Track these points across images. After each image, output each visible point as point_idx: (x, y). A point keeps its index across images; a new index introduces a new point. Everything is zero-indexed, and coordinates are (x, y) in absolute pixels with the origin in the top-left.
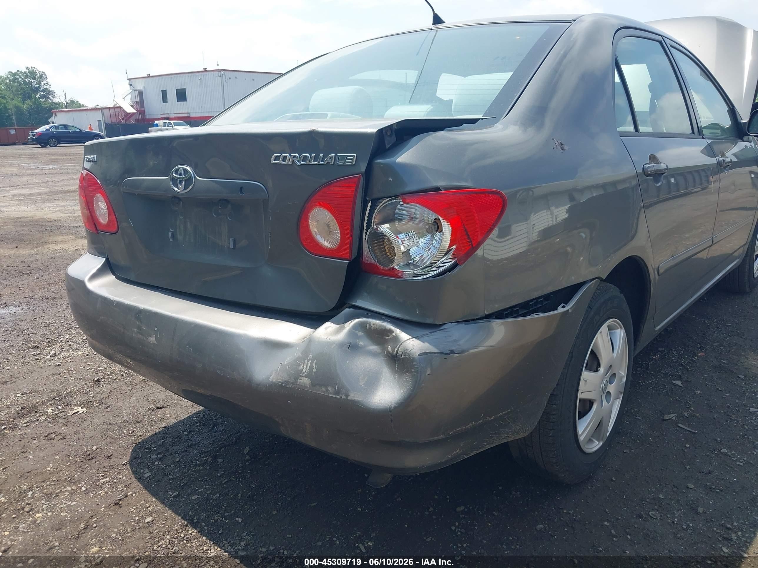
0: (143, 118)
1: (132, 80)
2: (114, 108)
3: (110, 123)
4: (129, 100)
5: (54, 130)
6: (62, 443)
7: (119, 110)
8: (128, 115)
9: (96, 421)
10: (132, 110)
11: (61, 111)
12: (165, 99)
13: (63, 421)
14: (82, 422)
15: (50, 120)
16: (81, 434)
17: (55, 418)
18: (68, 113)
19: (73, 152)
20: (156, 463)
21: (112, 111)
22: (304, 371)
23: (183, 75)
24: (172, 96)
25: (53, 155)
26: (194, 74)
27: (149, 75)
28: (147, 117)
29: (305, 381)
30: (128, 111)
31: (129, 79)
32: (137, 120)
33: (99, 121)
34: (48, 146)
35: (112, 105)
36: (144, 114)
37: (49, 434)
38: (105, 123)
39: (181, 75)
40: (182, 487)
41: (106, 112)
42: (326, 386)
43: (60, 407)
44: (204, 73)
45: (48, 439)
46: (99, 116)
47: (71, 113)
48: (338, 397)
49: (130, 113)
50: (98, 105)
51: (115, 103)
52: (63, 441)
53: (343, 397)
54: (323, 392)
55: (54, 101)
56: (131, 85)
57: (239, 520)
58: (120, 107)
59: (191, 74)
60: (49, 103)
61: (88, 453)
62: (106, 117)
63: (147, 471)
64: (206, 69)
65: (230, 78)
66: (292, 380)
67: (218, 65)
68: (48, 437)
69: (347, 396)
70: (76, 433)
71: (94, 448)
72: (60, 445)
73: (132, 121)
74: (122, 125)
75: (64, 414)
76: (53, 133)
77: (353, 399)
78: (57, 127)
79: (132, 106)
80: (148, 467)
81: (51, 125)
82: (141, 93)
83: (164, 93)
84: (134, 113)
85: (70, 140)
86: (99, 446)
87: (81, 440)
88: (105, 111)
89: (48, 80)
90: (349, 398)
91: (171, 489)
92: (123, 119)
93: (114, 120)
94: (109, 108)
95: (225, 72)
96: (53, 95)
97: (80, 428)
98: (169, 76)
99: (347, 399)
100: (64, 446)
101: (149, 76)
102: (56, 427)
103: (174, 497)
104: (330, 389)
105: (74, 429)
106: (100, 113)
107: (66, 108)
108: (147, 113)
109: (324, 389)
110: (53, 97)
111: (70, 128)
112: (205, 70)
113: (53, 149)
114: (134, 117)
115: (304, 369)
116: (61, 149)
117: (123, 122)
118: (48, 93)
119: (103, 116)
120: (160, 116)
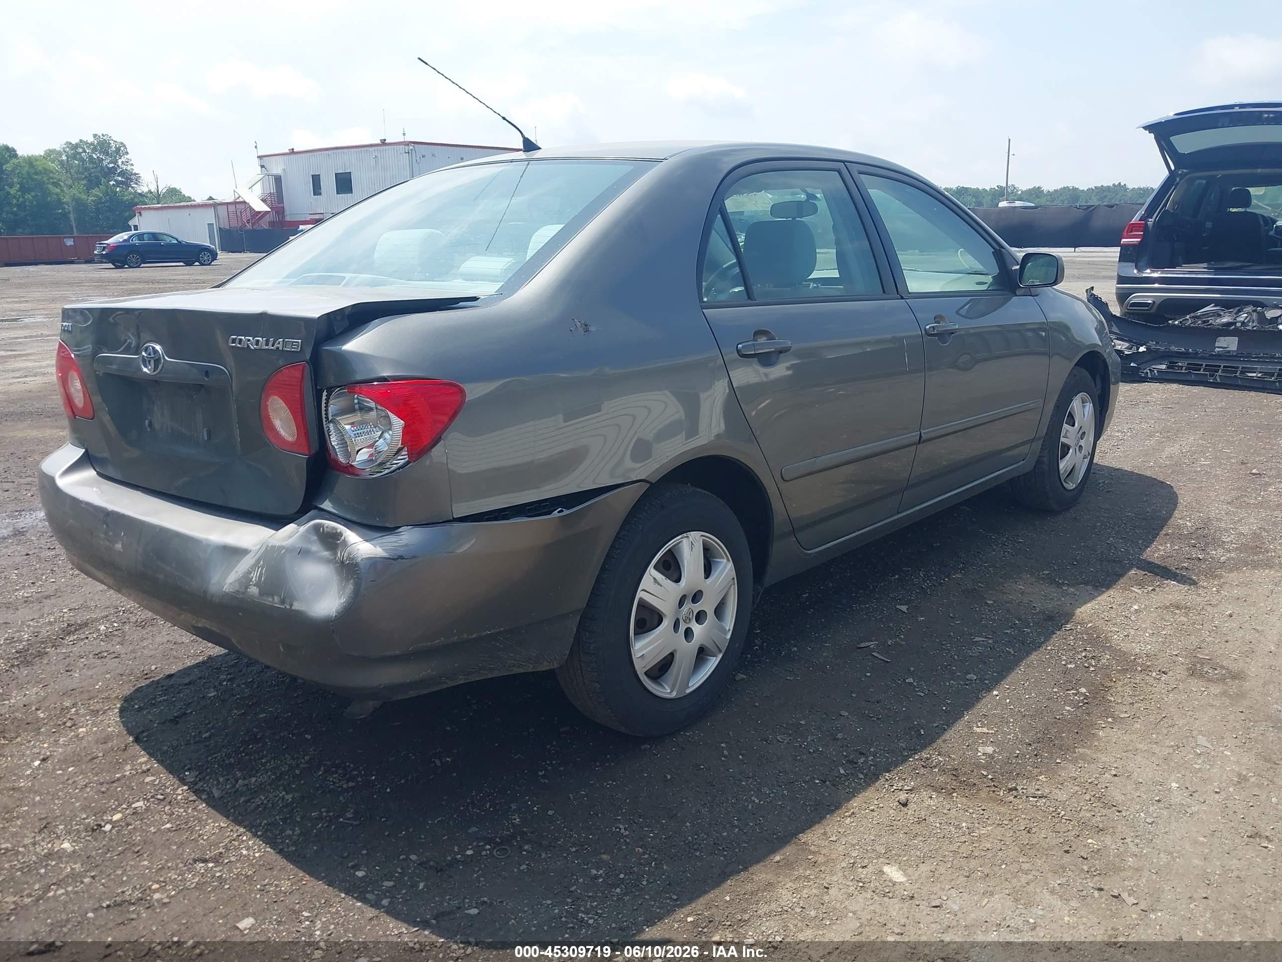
0: (281, 219)
1: (265, 159)
2: (235, 203)
3: (227, 227)
4: (258, 190)
5: (136, 241)
6: (114, 662)
7: (242, 206)
8: (257, 216)
9: (158, 639)
10: (266, 208)
11: (149, 208)
12: (317, 189)
13: (118, 639)
14: (142, 641)
15: (131, 223)
16: (139, 653)
17: (108, 636)
18: (160, 212)
19: (164, 278)
20: (225, 683)
21: (232, 208)
22: (254, 579)
23: (347, 150)
24: (329, 184)
25: (133, 282)
26: (365, 149)
27: (293, 149)
28: (288, 219)
29: (254, 590)
30: (257, 209)
31: (260, 157)
32: (272, 224)
33: (210, 225)
34: (126, 266)
35: (230, 199)
36: (283, 212)
37: (100, 653)
38: (220, 228)
39: (345, 150)
40: (250, 706)
41: (222, 211)
42: (272, 596)
43: (115, 625)
44: (381, 148)
45: (98, 658)
46: (209, 216)
47: (165, 212)
48: (283, 607)
49: (259, 212)
50: (211, 198)
51: (237, 196)
52: (116, 660)
53: (288, 607)
54: (270, 601)
55: (139, 191)
56: (262, 166)
57: (309, 737)
58: (244, 202)
59: (360, 149)
60: (130, 193)
61: (145, 672)
62: (221, 221)
63: (213, 690)
64: (385, 140)
65: (423, 156)
66: (242, 590)
67: (404, 134)
68: (98, 656)
69: (291, 605)
70: (133, 651)
71: (153, 667)
72: (112, 664)
73: (264, 224)
74: (247, 231)
75: (120, 632)
76: (134, 245)
77: (297, 608)
78: (141, 236)
79: (264, 200)
80: (215, 687)
81: (133, 232)
82: (278, 180)
83: (316, 180)
84: (267, 212)
85: (160, 256)
86: (159, 665)
87: (138, 660)
88: (219, 208)
89: (128, 156)
90: (293, 608)
91: (236, 709)
92: (248, 221)
93: (234, 224)
94: (227, 204)
95: (416, 146)
96: (137, 181)
97: (138, 647)
98: (325, 152)
99: (291, 610)
100: (117, 665)
101: (292, 152)
102: (109, 645)
103: (240, 715)
104: (276, 599)
105: (131, 648)
106: (211, 211)
107: (158, 203)
108: (287, 212)
109: (271, 599)
110: (137, 184)
111: (161, 237)
112: (383, 143)
113: (133, 271)
114: (267, 219)
115: (254, 576)
116: (146, 272)
117: (249, 226)
118: (129, 178)
119: (217, 216)
120: (309, 218)
